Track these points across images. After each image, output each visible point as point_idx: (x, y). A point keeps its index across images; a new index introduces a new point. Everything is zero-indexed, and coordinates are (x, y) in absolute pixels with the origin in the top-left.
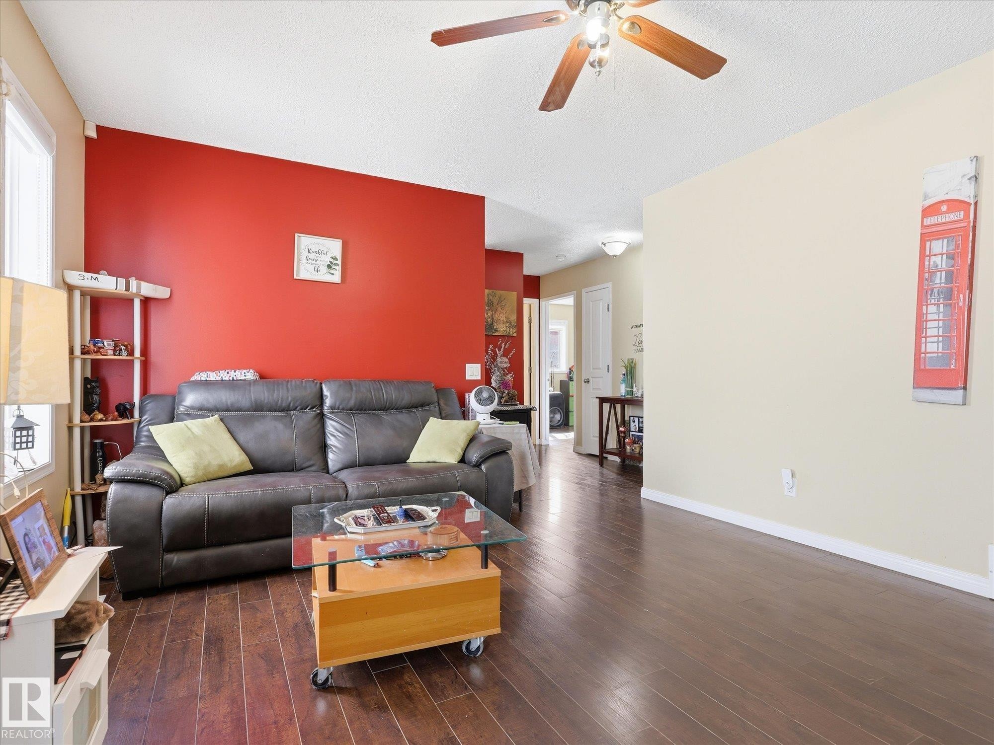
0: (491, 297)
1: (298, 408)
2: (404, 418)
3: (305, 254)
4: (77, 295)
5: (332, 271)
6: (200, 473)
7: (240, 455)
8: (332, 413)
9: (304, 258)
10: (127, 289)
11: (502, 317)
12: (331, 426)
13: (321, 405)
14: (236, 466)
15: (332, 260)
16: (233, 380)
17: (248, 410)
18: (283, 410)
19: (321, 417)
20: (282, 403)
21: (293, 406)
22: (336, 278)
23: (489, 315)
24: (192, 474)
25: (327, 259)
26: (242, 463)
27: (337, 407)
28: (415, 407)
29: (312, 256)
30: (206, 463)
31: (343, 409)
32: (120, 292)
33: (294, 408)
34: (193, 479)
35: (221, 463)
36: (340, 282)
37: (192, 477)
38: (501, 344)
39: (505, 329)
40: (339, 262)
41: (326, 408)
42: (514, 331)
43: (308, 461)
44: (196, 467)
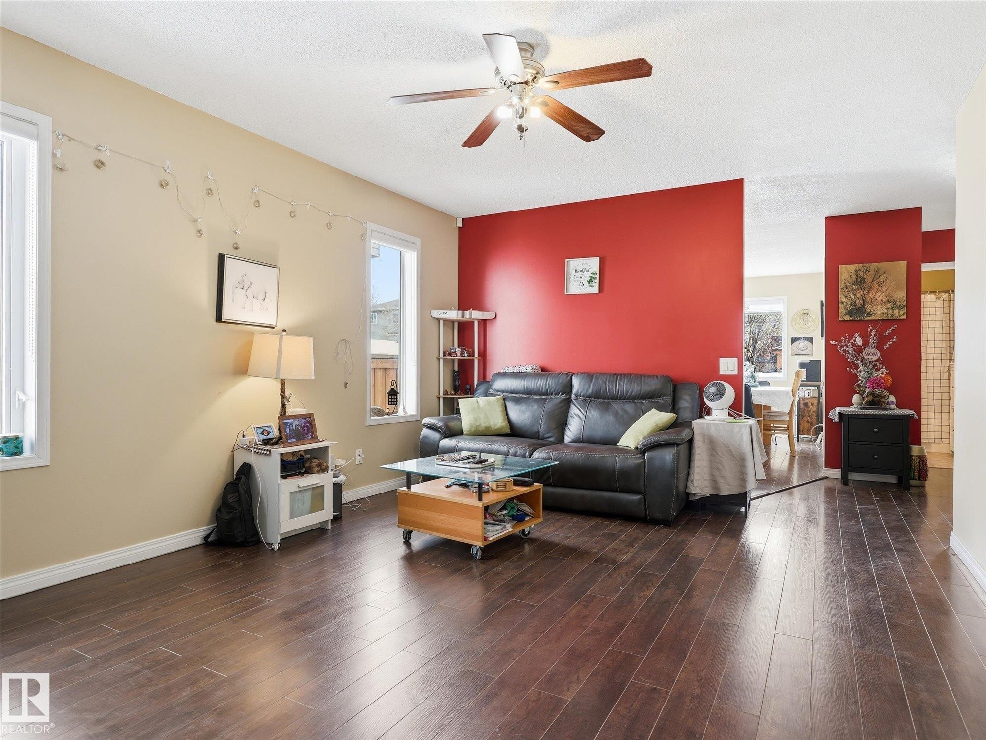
0: (861, 273)
1: (553, 394)
2: (629, 407)
3: (573, 273)
4: (441, 322)
5: (592, 285)
6: (473, 430)
7: (502, 422)
8: (577, 400)
9: (572, 277)
10: (463, 317)
11: (880, 297)
12: (574, 410)
13: (571, 391)
14: (497, 429)
15: (593, 275)
16: (519, 372)
17: (522, 394)
18: (544, 395)
19: (568, 402)
20: (542, 390)
21: (550, 392)
22: (595, 290)
23: (858, 295)
24: (468, 430)
25: (587, 276)
26: (502, 428)
27: (579, 394)
28: (645, 399)
29: (578, 275)
30: (478, 424)
31: (584, 396)
32: (459, 319)
33: (550, 393)
34: (468, 433)
35: (487, 426)
36: (597, 293)
37: (468, 431)
38: (871, 331)
39: (885, 310)
40: (597, 276)
41: (573, 395)
42: (901, 312)
43: (547, 433)
44: (471, 426)
